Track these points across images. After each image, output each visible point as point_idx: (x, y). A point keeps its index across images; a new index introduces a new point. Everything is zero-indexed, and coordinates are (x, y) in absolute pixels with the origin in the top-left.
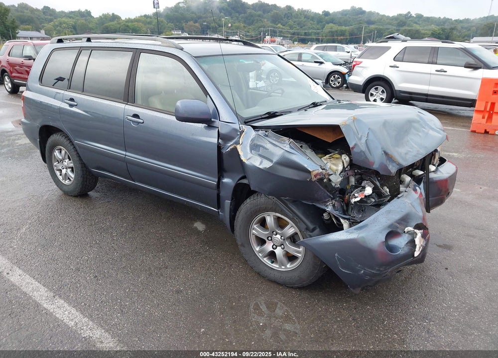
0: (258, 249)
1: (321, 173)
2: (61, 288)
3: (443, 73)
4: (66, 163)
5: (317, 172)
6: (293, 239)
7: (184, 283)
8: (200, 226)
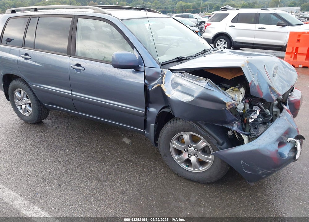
0: (176, 157)
1: (234, 103)
2: (34, 196)
3: (263, 30)
4: (25, 101)
5: (230, 103)
6: (205, 151)
7: (125, 185)
8: (126, 141)
